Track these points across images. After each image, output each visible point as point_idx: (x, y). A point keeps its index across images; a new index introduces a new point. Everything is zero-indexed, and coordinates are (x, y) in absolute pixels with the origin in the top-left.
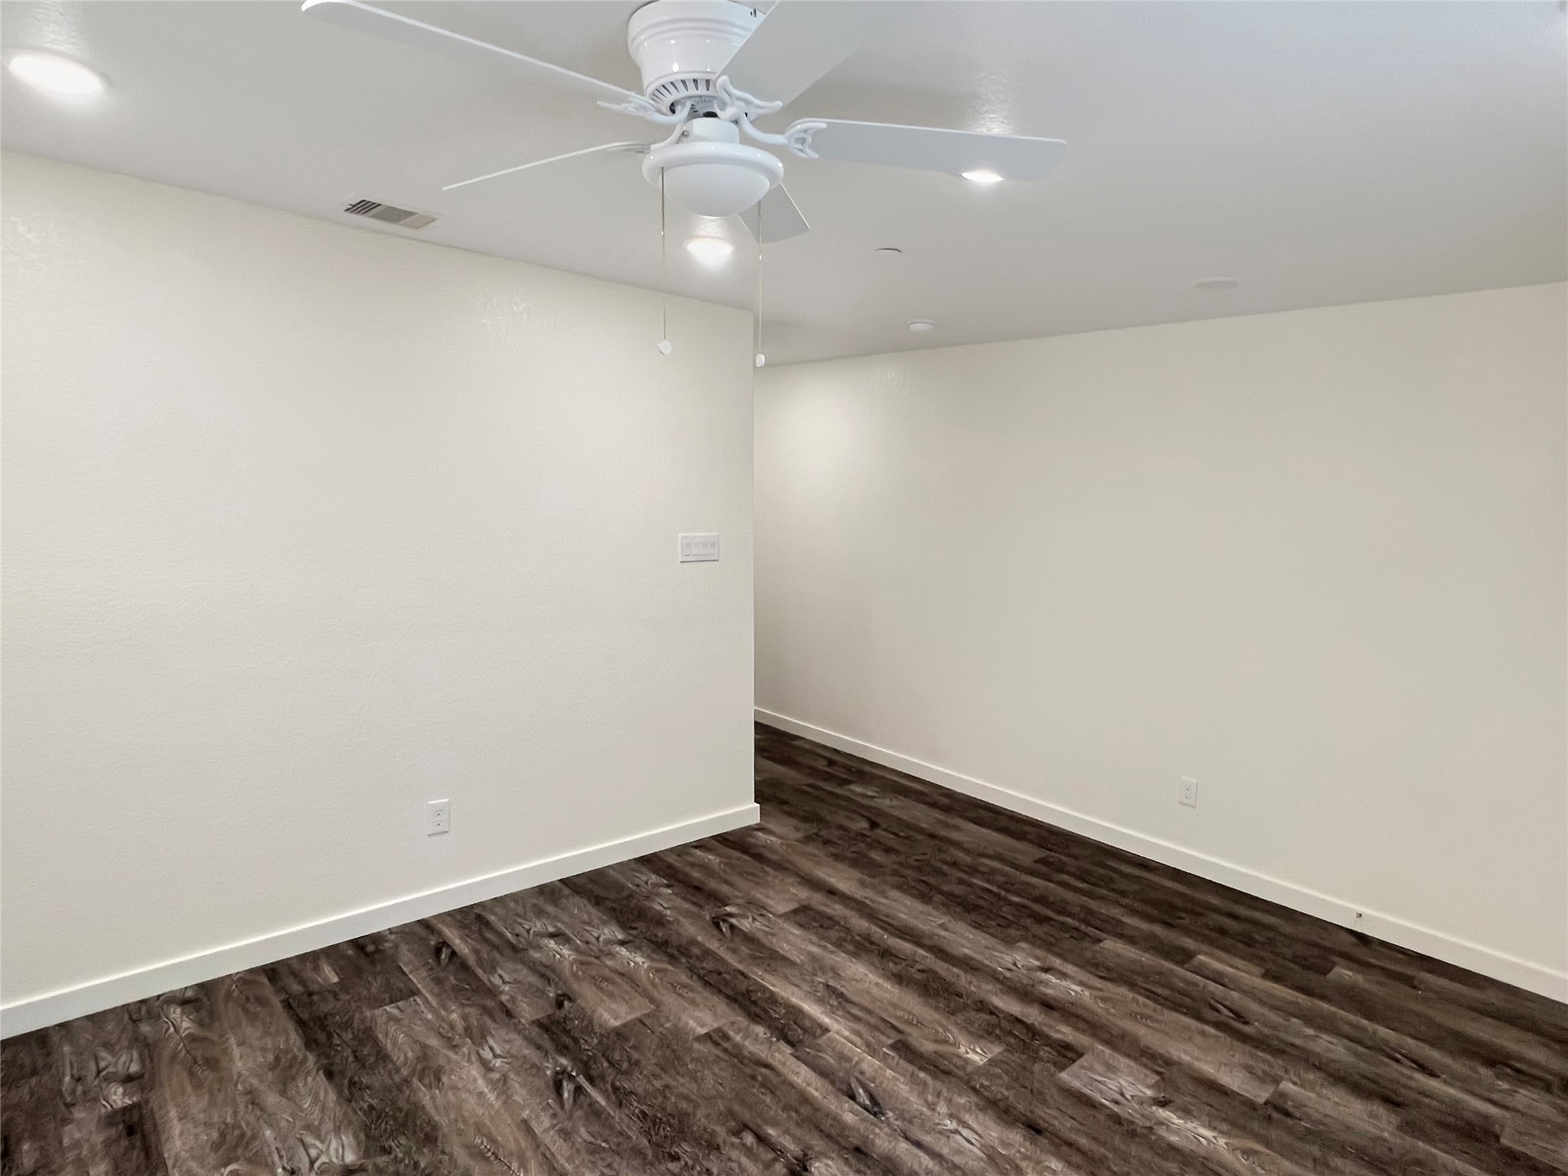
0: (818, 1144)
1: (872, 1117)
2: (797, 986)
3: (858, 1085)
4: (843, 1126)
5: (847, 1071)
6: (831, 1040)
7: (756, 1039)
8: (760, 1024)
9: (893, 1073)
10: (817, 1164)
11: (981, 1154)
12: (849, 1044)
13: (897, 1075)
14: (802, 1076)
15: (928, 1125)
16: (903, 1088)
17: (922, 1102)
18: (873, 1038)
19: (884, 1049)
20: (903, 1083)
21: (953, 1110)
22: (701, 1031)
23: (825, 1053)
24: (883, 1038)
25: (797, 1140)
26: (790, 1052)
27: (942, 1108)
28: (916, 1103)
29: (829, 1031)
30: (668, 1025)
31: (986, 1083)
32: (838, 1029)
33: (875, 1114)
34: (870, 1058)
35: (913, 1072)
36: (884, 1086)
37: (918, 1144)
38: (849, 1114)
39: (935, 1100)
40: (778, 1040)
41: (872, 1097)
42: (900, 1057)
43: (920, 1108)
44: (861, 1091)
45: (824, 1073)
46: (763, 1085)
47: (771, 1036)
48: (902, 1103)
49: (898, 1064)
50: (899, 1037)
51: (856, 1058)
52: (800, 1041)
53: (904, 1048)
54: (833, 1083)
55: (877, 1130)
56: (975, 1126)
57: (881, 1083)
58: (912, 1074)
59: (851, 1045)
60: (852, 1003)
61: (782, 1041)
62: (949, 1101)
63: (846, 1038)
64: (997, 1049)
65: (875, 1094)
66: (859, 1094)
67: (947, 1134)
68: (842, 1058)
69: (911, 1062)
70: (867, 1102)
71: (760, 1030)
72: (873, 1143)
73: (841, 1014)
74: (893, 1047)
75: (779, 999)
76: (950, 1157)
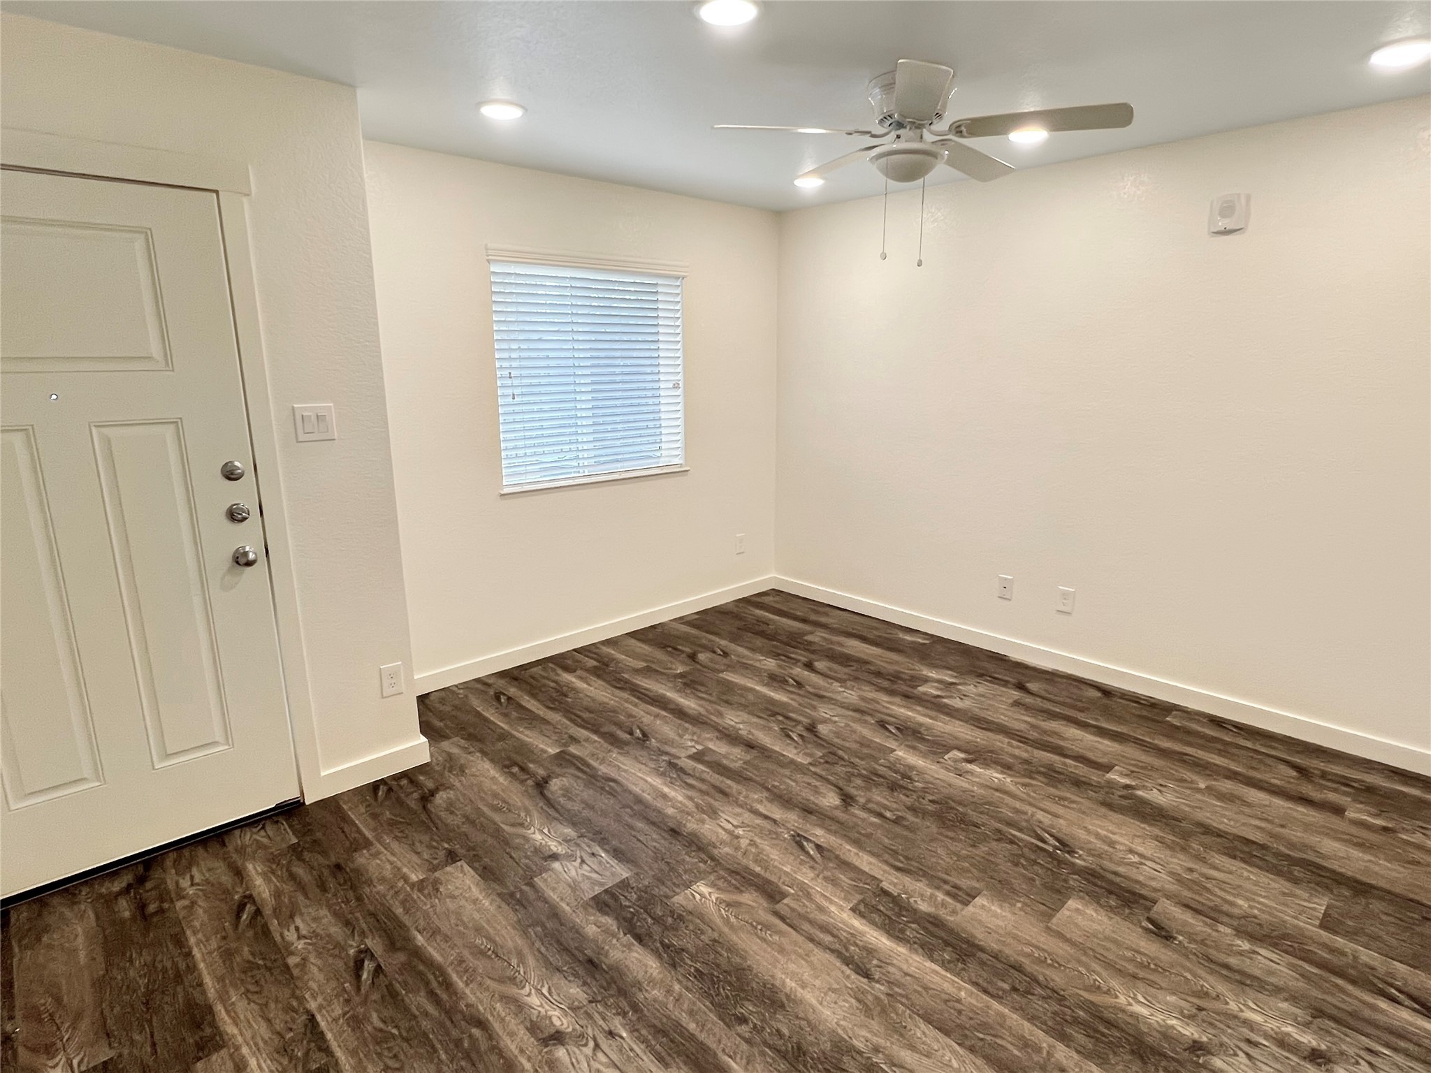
0: (839, 814)
1: (801, 833)
2: (907, 974)
3: (814, 856)
4: (822, 826)
5: (826, 868)
6: (845, 899)
7: (922, 896)
8: (925, 913)
9: (785, 869)
10: (836, 803)
11: (721, 814)
12: (828, 895)
13: (780, 866)
14: (865, 862)
15: (757, 831)
16: (774, 855)
17: (760, 846)
18: (805, 905)
19: (792, 891)
20: (775, 860)
21: (736, 841)
22: (979, 901)
23: (851, 885)
24: (794, 904)
25: (855, 816)
26: (884, 883)
27: (744, 843)
28: (765, 845)
29: (852, 909)
30: (1019, 905)
31: (701, 865)
32: (841, 914)
33: (799, 835)
34: (806, 881)
35: (766, 871)
36: (792, 858)
37: (766, 817)
38: (819, 834)
39: (749, 848)
40: (899, 895)
41: (802, 848)
42: (777, 886)
43: (762, 842)
44: (812, 852)
45: (845, 865)
46: (896, 852)
47: (908, 898)
48: (777, 845)
49: (780, 878)
50: (778, 907)
51: (819, 881)
52: (875, 895)
53: (772, 893)
54: (837, 857)
55: (796, 824)
56: (720, 831)
57: (795, 860)
58: (766, 869)
59: (826, 894)
60: (833, 951)
61: (896, 894)
62: (737, 848)
63: (831, 902)
64: (679, 899)
65: (799, 849)
66: (812, 849)
67: (743, 825)
68: (834, 882)
69: (769, 882)
70: (805, 843)
71: (924, 907)
72: (799, 817)
73: (845, 934)
74: (784, 895)
75: (920, 950)
76: (743, 811)
